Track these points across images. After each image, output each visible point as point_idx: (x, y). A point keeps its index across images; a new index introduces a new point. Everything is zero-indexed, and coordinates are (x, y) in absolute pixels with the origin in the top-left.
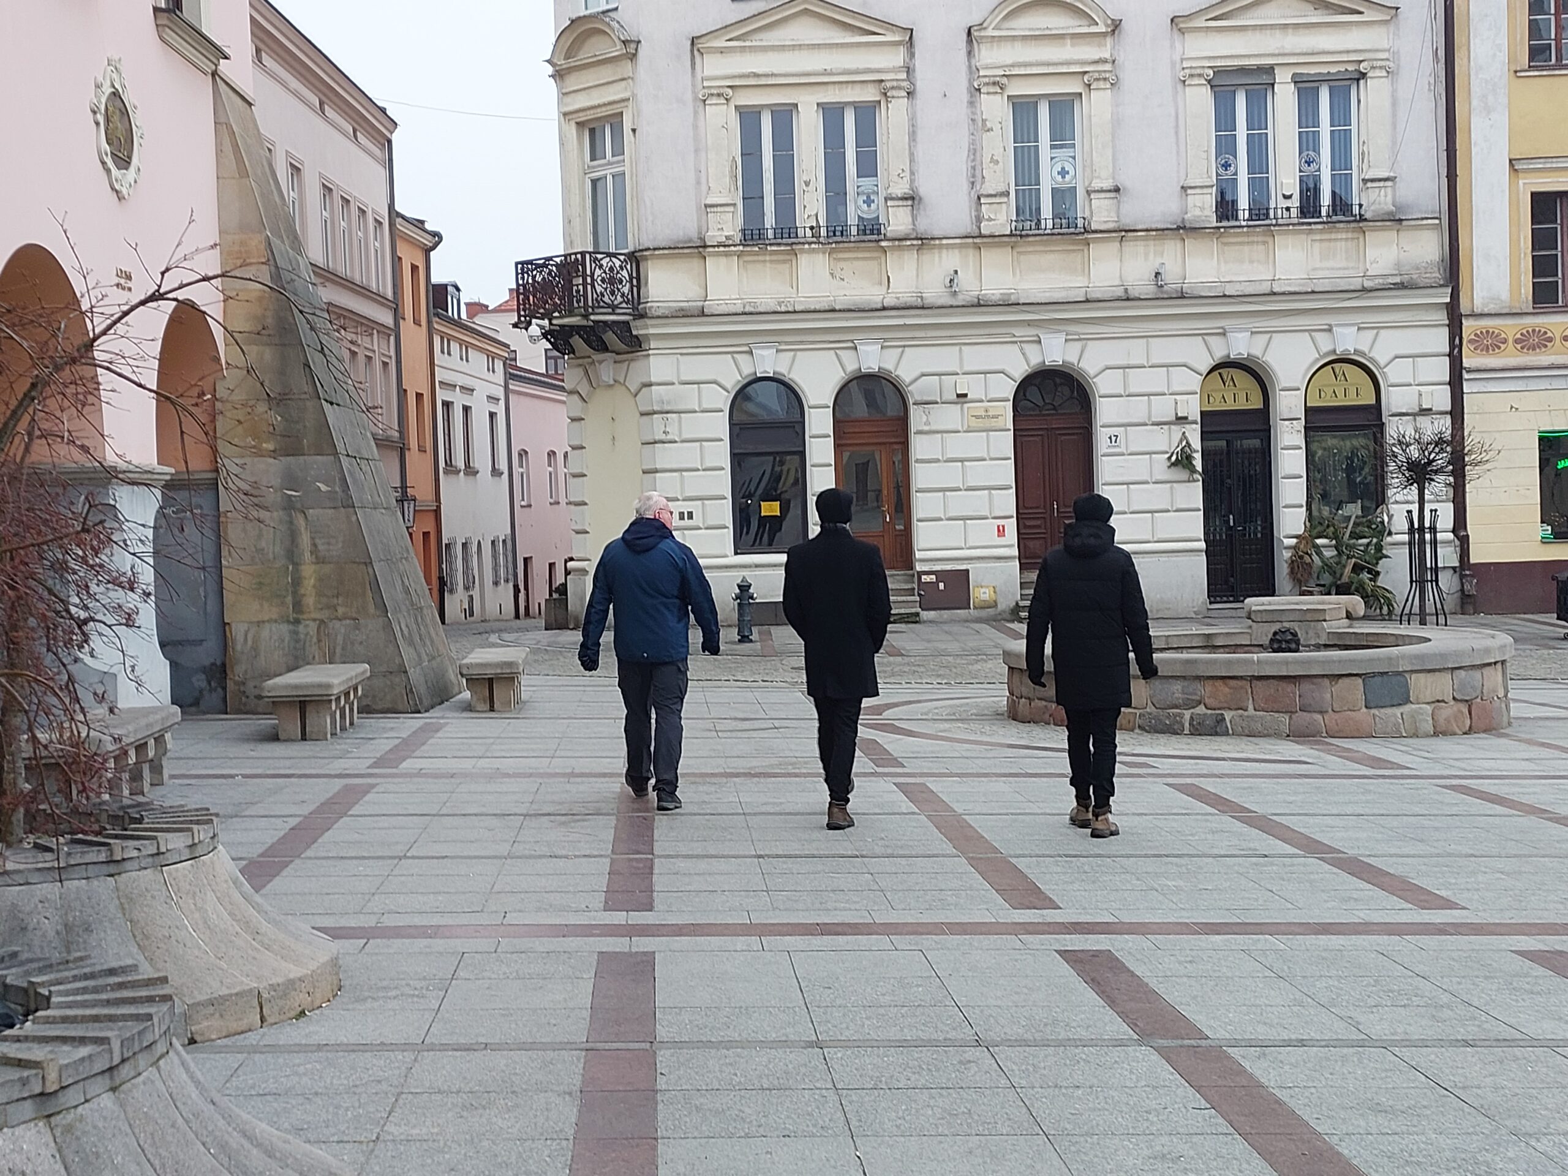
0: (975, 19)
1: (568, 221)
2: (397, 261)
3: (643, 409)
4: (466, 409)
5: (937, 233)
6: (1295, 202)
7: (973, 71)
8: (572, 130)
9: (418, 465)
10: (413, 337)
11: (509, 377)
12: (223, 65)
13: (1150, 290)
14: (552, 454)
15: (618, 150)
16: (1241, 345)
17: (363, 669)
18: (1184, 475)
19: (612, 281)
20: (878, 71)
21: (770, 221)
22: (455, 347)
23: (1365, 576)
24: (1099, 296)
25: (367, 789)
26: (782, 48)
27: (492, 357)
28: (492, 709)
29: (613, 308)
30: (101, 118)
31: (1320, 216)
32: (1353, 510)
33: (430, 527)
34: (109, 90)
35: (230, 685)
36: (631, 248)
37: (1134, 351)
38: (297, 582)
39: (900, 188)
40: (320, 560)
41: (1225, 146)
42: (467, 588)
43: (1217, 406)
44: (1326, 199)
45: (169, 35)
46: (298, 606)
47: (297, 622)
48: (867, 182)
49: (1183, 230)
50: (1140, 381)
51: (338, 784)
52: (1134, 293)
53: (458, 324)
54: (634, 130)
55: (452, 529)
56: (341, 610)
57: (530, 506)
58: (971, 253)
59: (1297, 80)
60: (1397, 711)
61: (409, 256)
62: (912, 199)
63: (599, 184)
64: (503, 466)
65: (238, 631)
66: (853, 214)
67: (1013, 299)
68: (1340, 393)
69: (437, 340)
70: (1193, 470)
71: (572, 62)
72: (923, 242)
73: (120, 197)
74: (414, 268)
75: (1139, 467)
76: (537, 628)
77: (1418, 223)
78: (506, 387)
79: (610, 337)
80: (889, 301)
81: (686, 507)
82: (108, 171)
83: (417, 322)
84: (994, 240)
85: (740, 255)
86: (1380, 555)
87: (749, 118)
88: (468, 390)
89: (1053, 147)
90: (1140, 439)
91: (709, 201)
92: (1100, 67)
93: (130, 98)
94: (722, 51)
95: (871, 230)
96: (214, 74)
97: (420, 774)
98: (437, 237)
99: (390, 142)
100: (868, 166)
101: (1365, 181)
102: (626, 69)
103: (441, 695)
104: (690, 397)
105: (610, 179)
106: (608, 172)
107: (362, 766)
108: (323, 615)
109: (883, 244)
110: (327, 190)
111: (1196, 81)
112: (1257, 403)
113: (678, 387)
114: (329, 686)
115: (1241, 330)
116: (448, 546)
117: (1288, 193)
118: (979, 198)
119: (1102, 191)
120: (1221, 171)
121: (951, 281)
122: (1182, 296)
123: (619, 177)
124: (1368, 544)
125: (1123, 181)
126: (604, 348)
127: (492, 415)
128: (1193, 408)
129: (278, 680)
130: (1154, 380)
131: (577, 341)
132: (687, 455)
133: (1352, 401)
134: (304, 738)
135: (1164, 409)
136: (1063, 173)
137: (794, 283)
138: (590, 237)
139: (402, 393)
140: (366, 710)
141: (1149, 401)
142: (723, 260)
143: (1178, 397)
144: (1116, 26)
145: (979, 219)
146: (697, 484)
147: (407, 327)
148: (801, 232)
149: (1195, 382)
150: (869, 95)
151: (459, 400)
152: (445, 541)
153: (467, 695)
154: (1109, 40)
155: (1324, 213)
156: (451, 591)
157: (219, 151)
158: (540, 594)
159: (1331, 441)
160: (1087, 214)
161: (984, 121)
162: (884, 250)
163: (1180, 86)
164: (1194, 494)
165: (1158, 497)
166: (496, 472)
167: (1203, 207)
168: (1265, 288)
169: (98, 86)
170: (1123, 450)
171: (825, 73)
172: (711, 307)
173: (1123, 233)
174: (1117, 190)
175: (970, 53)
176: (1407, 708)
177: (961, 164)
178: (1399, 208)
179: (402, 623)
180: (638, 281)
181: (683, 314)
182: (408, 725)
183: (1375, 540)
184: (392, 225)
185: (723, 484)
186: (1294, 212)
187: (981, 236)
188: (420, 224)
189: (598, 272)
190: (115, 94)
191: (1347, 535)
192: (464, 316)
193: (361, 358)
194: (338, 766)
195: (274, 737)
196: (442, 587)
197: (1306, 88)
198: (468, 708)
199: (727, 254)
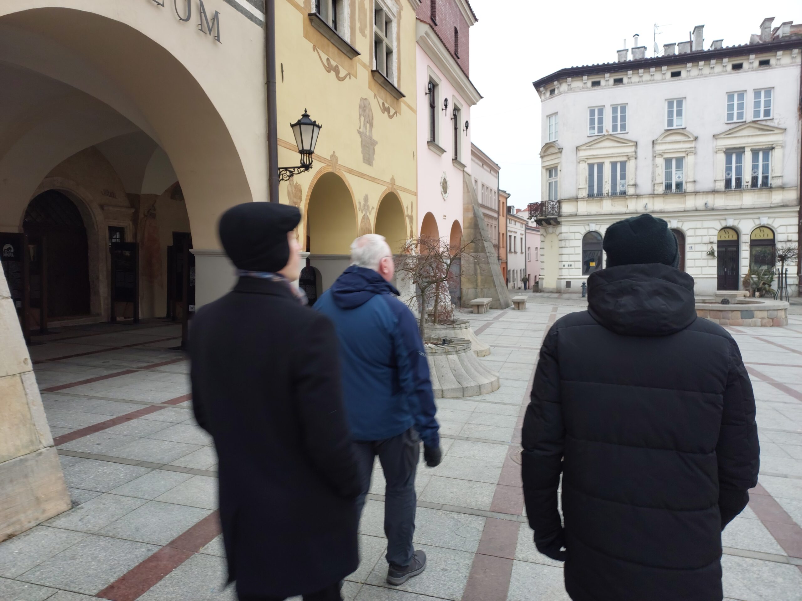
0: (655, 138)
1: (542, 193)
2: (499, 201)
3: (560, 239)
4: (515, 237)
5: (642, 193)
6: (750, 183)
7: (654, 152)
8: (544, 171)
9: (502, 251)
10: (502, 220)
11: (526, 229)
12: (465, 169)
13: (704, 208)
14: (537, 248)
15: (556, 175)
16: (731, 222)
17: (490, 299)
18: (711, 257)
19: (553, 208)
20: (627, 153)
21: (595, 192)
22: (513, 222)
23: (767, 286)
24: (688, 209)
25: (492, 323)
26: (601, 148)
27: (522, 224)
28: (519, 309)
29: (553, 214)
30: (442, 184)
31: (757, 187)
32: (765, 268)
33: (505, 266)
34: (443, 178)
35: (462, 301)
36: (558, 199)
37: (698, 224)
38: (477, 280)
39: (632, 182)
40: (482, 275)
41: (728, 169)
42: (513, 281)
43: (723, 239)
44: (760, 182)
45: (455, 164)
46: (477, 285)
47: (476, 288)
48: (623, 181)
49: (714, 192)
50: (699, 232)
51: (486, 322)
52: (699, 209)
53: (513, 216)
54: (560, 170)
55: (510, 267)
56: (486, 286)
57: (530, 261)
58: (651, 199)
59: (752, 150)
60: (750, 320)
61: (502, 200)
62: (635, 185)
63: (551, 184)
64: (524, 251)
65: (464, 290)
66: (619, 189)
67: (663, 211)
68: (762, 235)
69: (508, 220)
70: (714, 256)
71: (545, 154)
72: (638, 196)
73: (444, 200)
74: (503, 203)
75: (698, 255)
76: (530, 292)
77: (790, 188)
78: (525, 231)
79: (552, 222)
80: (628, 211)
81: (570, 263)
82: (443, 195)
83: (503, 216)
84: (658, 195)
85: (587, 201)
86: (772, 280)
87: (591, 166)
88: (515, 232)
89: (676, 171)
90: (698, 248)
91: (580, 187)
92: (691, 149)
93: (447, 179)
94: (585, 150)
95: (624, 193)
96: (463, 171)
97: (503, 321)
98: (509, 195)
99: (499, 172)
100: (623, 177)
101: (773, 177)
102: (559, 155)
103: (507, 306)
104: (572, 236)
105: (554, 183)
106: (553, 181)
107: (491, 319)
108: (482, 287)
109: (627, 197)
110: (483, 185)
111: (720, 152)
112: (735, 238)
113: (569, 234)
114: (484, 302)
115: (731, 219)
116: (509, 271)
117: (748, 181)
118: (654, 185)
119: (690, 182)
120: (727, 175)
121: (645, 206)
122: (713, 209)
123: (556, 182)
124: (768, 277)
125: (697, 179)
126: (550, 224)
127: (521, 238)
128: (715, 239)
129: (472, 301)
130: (704, 232)
131: (543, 222)
132: (570, 251)
133: (765, 237)
134: (478, 313)
135: (706, 240)
136: (679, 177)
137: (601, 207)
138: (548, 197)
139: (499, 234)
140: (491, 308)
141: (702, 238)
142: (582, 202)
143: (711, 237)
144: (696, 138)
145: (654, 190)
146: (573, 258)
147: (501, 217)
148: (604, 195)
149: (716, 232)
150: (624, 159)
151: (513, 235)
152: (508, 270)
153: (513, 306)
154: (694, 142)
155: (759, 186)
156: (510, 282)
157: (464, 187)
158: (532, 283)
159: (758, 249)
160: (685, 188)
161: (656, 165)
162: (627, 199)
163: (715, 154)
164: (714, 262)
165: (703, 263)
166: (522, 253)
167: (721, 185)
168: (739, 207)
169: (442, 178)
170: (693, 250)
171: (612, 154)
172: (579, 213)
173: (696, 193)
174: (695, 182)
175: (653, 147)
176: (753, 319)
177: (649, 176)
178: (784, 184)
179: (499, 289)
180: (560, 208)
181: (571, 216)
182: (500, 312)
183: (771, 276)
184: (498, 193)
185: (580, 258)
186: (749, 186)
187: (654, 194)
188: (505, 192)
189: (549, 206)
190: (445, 179)
191: (762, 273)
192: (515, 213)
193: (489, 225)
194: (486, 319)
195: (472, 312)
196: (507, 281)
197: (755, 153)
198: (513, 309)
199: (584, 201)
